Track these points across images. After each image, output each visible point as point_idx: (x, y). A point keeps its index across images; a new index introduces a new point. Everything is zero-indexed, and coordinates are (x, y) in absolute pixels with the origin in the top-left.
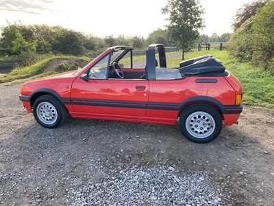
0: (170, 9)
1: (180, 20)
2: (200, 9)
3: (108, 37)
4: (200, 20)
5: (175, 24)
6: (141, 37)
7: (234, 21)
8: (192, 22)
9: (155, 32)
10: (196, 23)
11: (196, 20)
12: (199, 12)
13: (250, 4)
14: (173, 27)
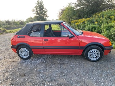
0: (35, 10)
1: (39, 14)
2: (46, 10)
3: (7, 21)
4: (47, 14)
5: (38, 15)
6: (23, 21)
7: (58, 15)
8: (44, 15)
9: (29, 18)
10: (45, 15)
11: (45, 14)
12: (46, 11)
13: (63, 9)
14: (37, 16)
